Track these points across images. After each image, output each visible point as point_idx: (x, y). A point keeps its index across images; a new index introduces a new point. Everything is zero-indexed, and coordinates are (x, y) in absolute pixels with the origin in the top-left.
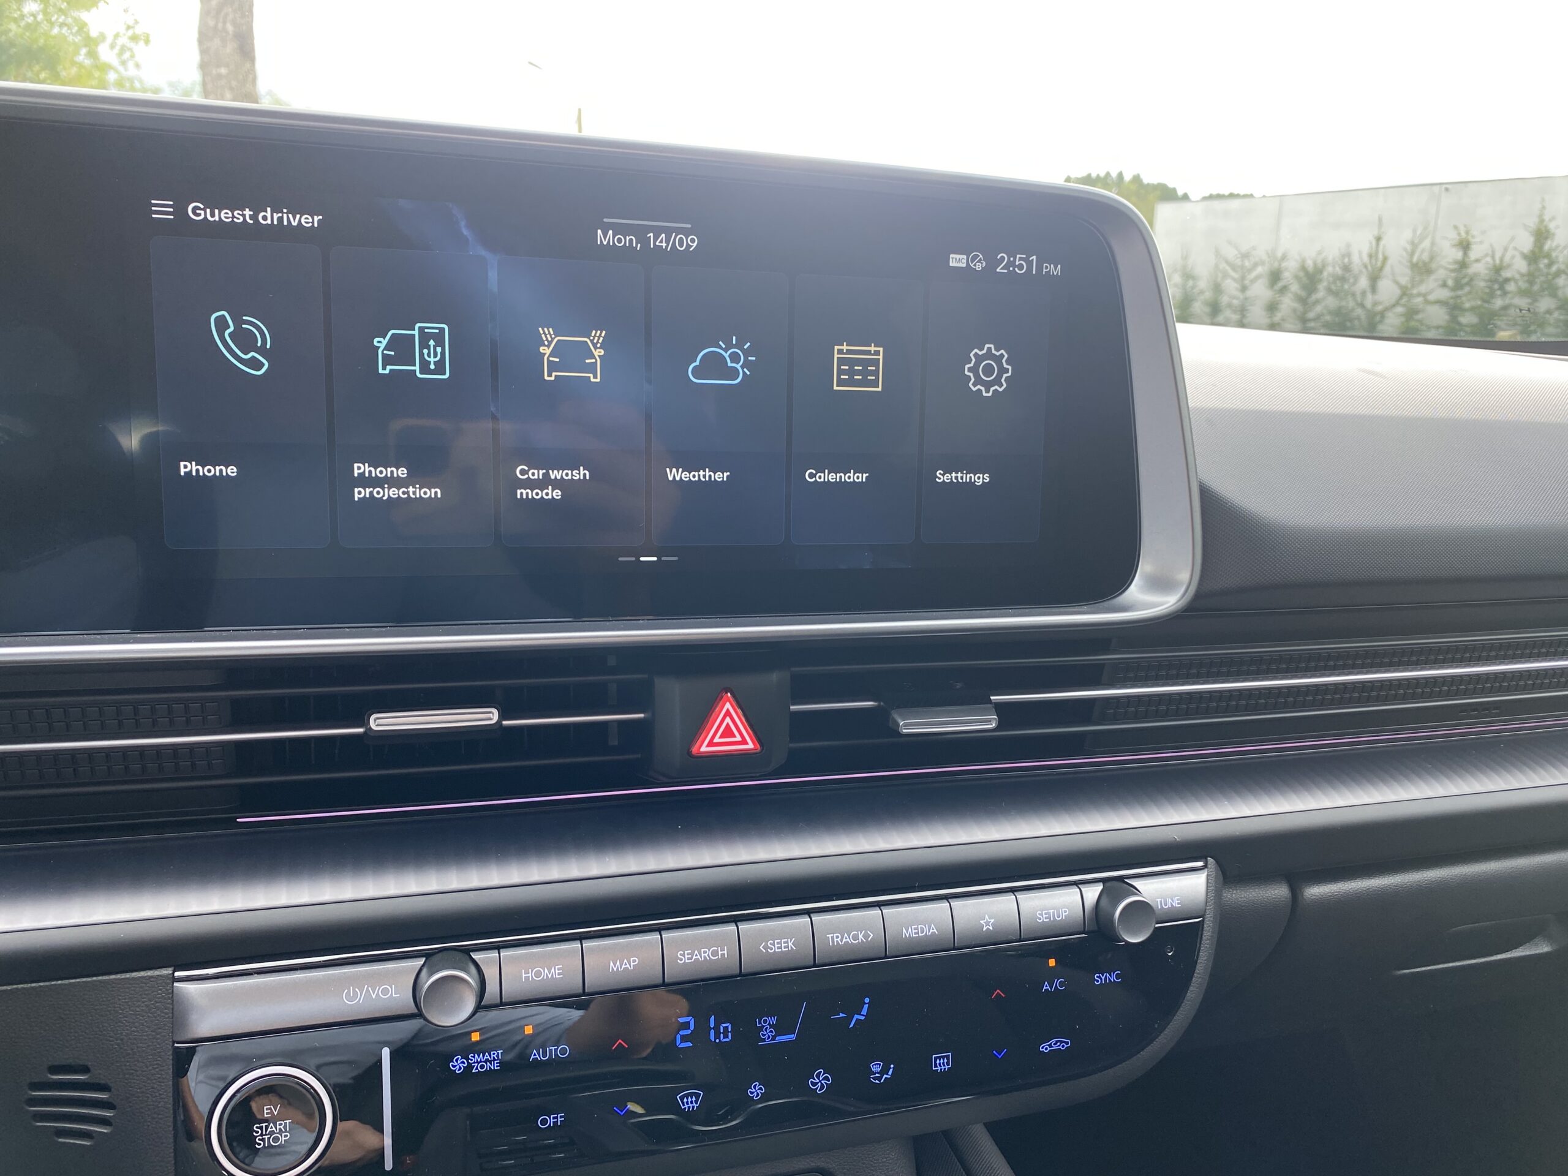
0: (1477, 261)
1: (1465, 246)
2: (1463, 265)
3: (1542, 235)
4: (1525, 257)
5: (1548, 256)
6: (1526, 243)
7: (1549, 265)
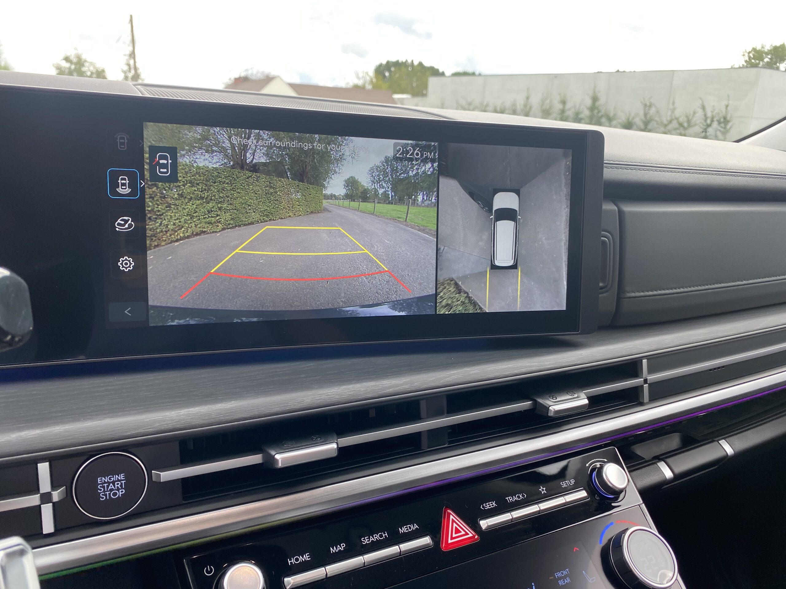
0: (569, 110)
1: (564, 102)
2: (563, 111)
3: (595, 99)
4: (588, 108)
5: (597, 108)
6: (589, 102)
7: (599, 112)
